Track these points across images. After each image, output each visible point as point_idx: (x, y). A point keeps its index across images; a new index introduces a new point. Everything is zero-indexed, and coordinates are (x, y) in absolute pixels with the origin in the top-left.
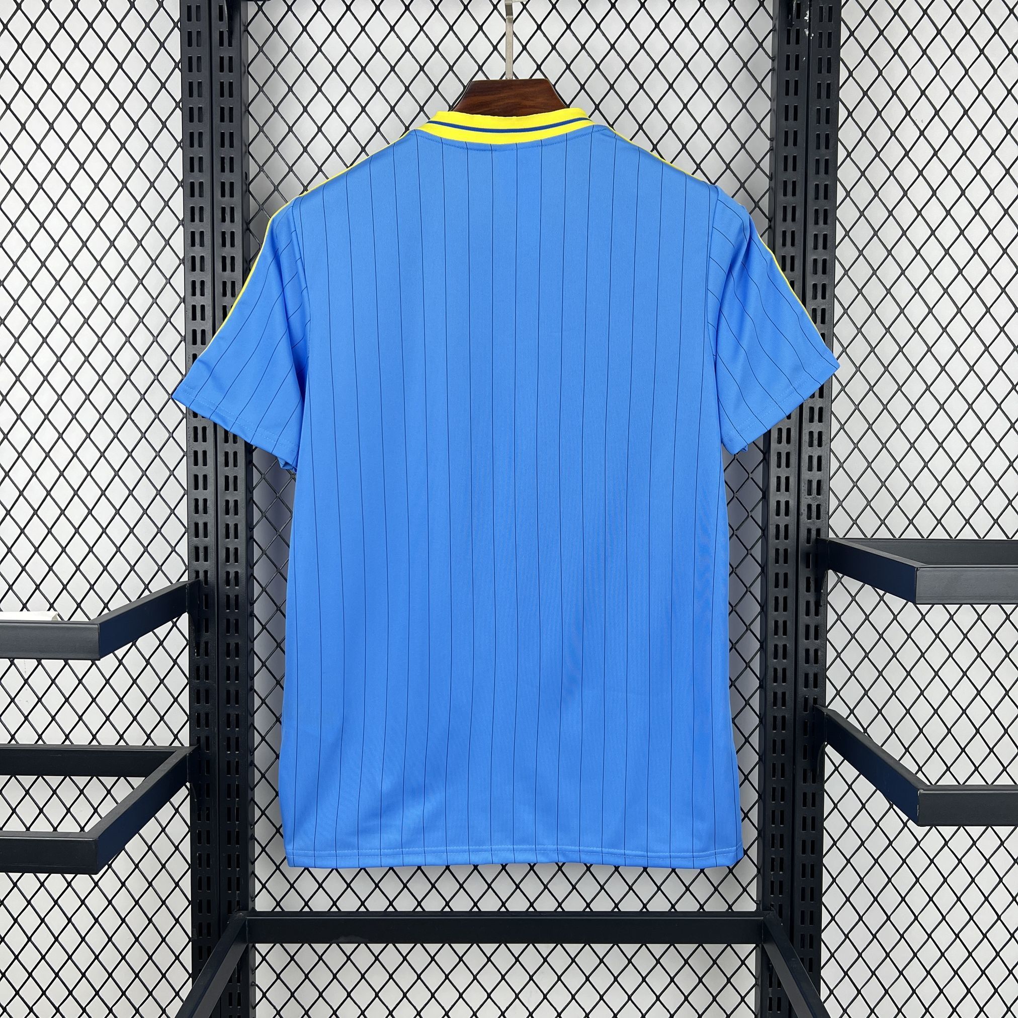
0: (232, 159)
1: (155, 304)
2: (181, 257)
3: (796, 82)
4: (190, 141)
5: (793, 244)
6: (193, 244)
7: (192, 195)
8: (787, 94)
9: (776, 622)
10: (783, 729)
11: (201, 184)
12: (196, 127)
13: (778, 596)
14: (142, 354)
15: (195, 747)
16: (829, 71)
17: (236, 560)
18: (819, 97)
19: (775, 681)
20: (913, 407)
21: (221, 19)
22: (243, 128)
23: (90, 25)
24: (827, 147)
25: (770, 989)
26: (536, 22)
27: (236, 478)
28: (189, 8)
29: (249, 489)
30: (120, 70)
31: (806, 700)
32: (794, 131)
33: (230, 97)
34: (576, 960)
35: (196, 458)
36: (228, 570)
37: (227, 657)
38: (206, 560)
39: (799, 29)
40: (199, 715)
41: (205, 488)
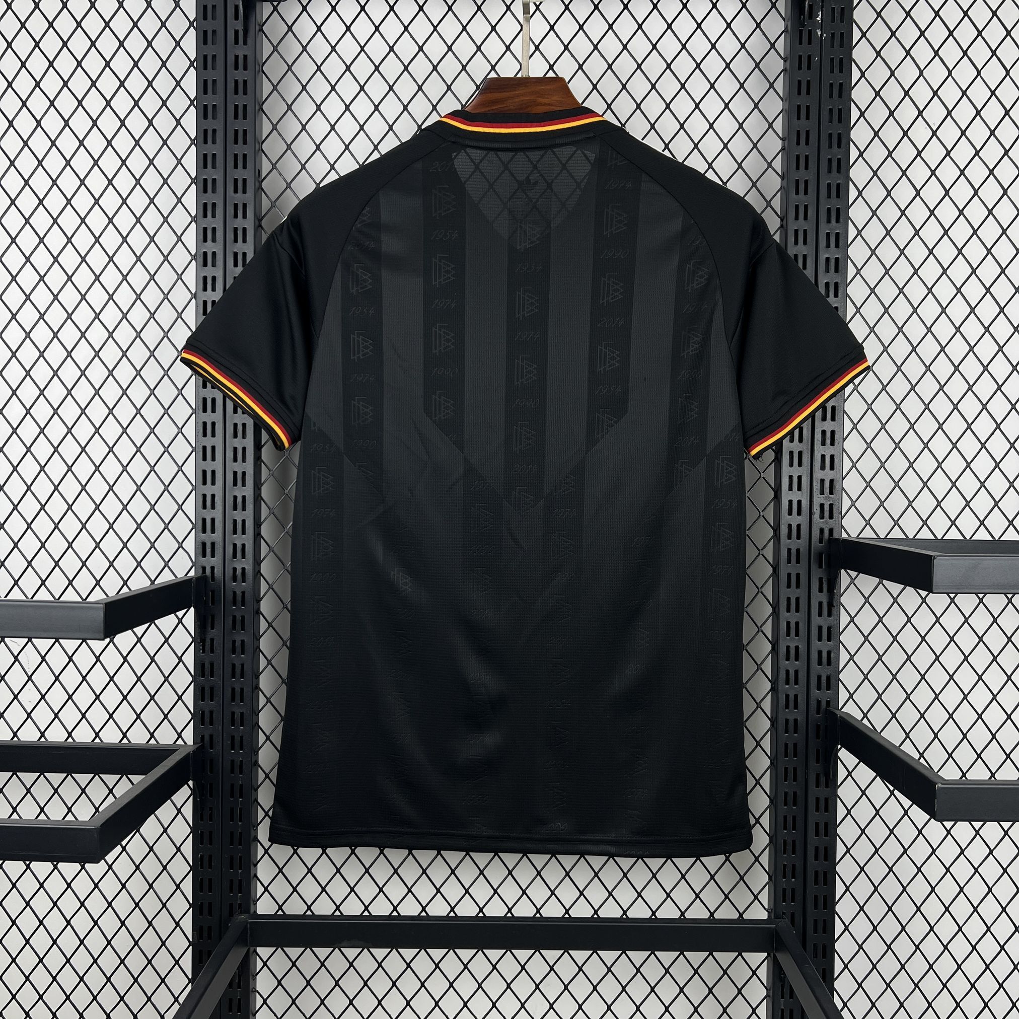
0: (245, 156)
1: (166, 300)
2: (193, 253)
3: (808, 82)
4: (203, 137)
5: (805, 243)
6: (205, 240)
7: (205, 191)
8: (799, 93)
9: (788, 623)
10: (795, 732)
11: (214, 180)
12: (210, 124)
13: (789, 596)
14: (152, 350)
15: (197, 745)
16: (841, 71)
17: (243, 556)
18: (831, 96)
19: (787, 683)
20: (927, 407)
21: (236, 18)
22: (256, 126)
23: (107, 24)
24: (839, 146)
25: (782, 1000)
26: (549, 23)
27: (244, 473)
28: (205, 7)
29: (258, 486)
30: (136, 68)
31: (819, 702)
32: (807, 130)
33: (244, 95)
34: (583, 968)
35: (204, 453)
36: (235, 566)
37: (233, 654)
38: (213, 556)
39: (811, 30)
40: (203, 713)
41: (213, 483)
